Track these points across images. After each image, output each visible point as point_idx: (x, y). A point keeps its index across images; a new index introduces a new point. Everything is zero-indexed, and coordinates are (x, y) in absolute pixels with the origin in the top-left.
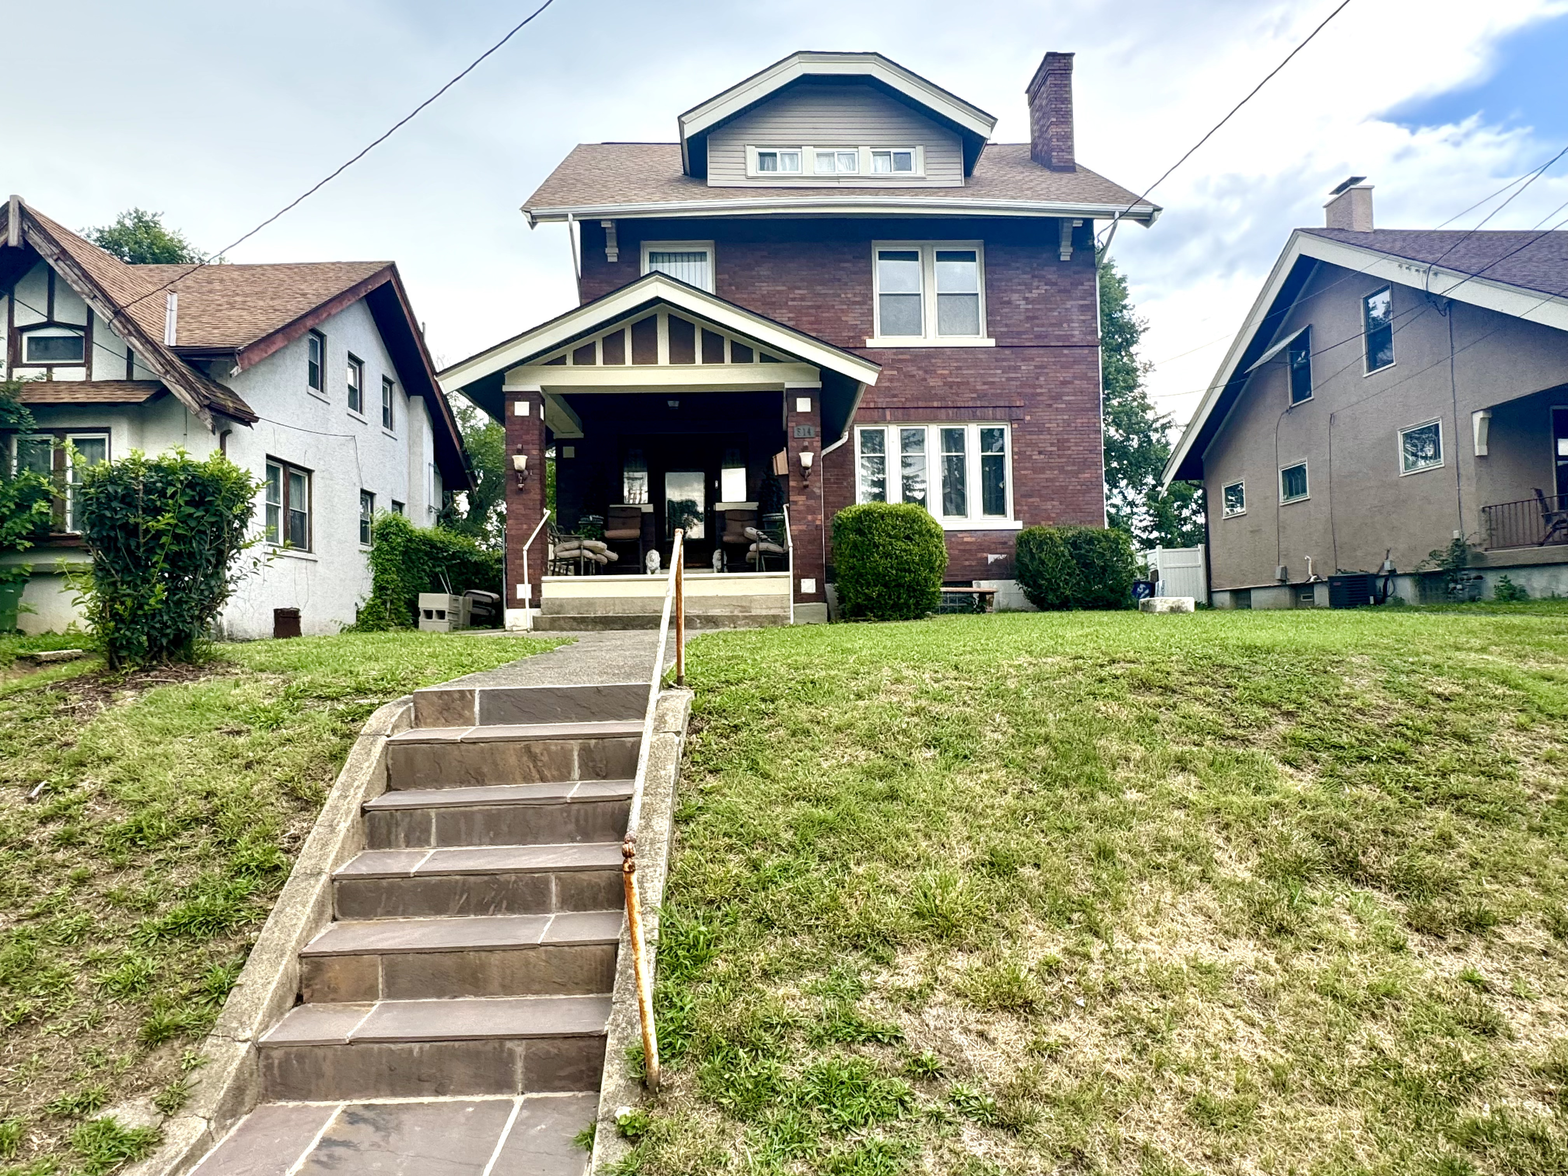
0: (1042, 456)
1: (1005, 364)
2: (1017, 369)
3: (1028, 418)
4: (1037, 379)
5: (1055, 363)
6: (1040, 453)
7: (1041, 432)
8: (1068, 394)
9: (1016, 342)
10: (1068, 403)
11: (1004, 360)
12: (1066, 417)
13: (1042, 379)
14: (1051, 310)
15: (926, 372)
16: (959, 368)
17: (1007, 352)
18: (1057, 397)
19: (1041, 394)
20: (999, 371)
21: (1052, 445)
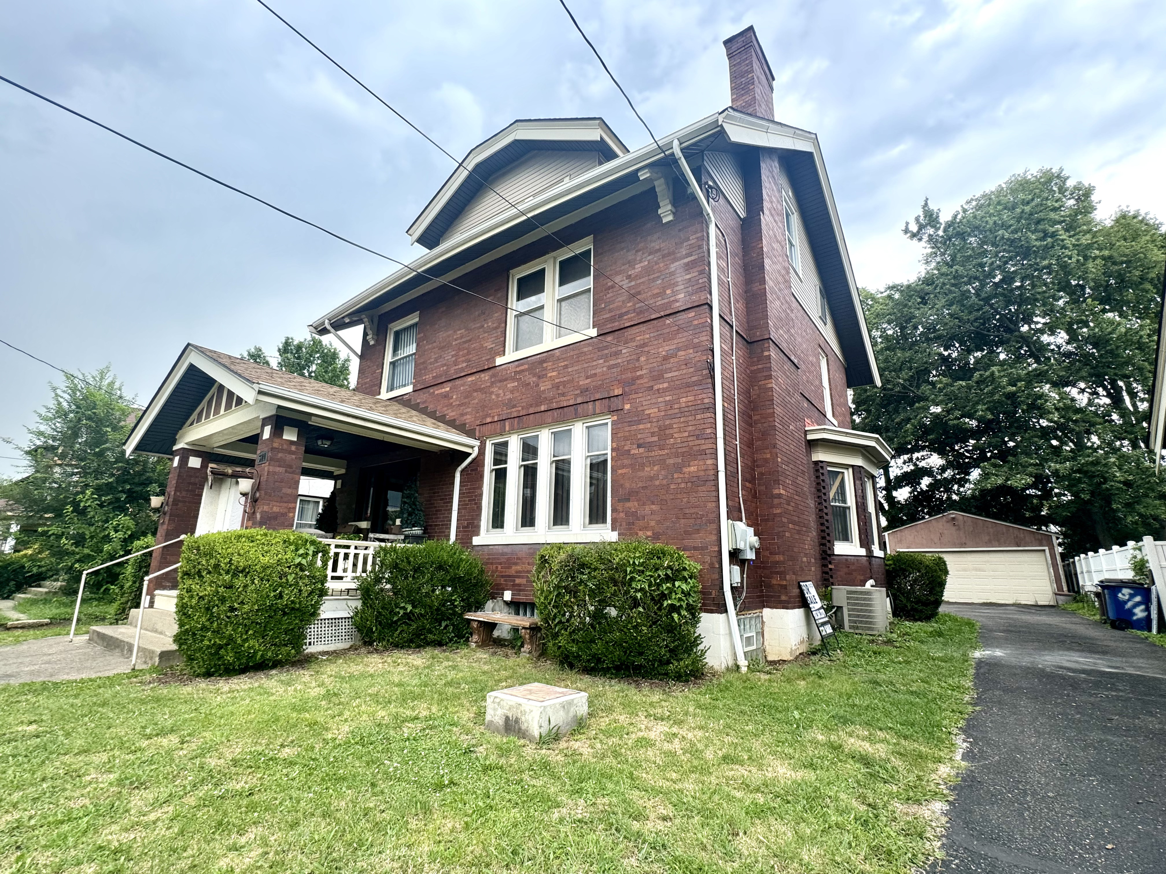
0: (641, 450)
1: (606, 352)
2: (617, 354)
3: (627, 407)
4: (638, 360)
5: (656, 338)
6: (639, 446)
7: (639, 422)
8: (670, 370)
9: (616, 325)
10: (672, 380)
11: (606, 347)
12: (668, 398)
13: (642, 359)
14: (654, 280)
15: (539, 377)
16: (566, 367)
17: (609, 338)
18: (659, 377)
19: (641, 377)
20: (601, 361)
21: (653, 434)
